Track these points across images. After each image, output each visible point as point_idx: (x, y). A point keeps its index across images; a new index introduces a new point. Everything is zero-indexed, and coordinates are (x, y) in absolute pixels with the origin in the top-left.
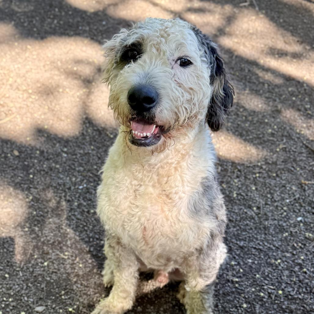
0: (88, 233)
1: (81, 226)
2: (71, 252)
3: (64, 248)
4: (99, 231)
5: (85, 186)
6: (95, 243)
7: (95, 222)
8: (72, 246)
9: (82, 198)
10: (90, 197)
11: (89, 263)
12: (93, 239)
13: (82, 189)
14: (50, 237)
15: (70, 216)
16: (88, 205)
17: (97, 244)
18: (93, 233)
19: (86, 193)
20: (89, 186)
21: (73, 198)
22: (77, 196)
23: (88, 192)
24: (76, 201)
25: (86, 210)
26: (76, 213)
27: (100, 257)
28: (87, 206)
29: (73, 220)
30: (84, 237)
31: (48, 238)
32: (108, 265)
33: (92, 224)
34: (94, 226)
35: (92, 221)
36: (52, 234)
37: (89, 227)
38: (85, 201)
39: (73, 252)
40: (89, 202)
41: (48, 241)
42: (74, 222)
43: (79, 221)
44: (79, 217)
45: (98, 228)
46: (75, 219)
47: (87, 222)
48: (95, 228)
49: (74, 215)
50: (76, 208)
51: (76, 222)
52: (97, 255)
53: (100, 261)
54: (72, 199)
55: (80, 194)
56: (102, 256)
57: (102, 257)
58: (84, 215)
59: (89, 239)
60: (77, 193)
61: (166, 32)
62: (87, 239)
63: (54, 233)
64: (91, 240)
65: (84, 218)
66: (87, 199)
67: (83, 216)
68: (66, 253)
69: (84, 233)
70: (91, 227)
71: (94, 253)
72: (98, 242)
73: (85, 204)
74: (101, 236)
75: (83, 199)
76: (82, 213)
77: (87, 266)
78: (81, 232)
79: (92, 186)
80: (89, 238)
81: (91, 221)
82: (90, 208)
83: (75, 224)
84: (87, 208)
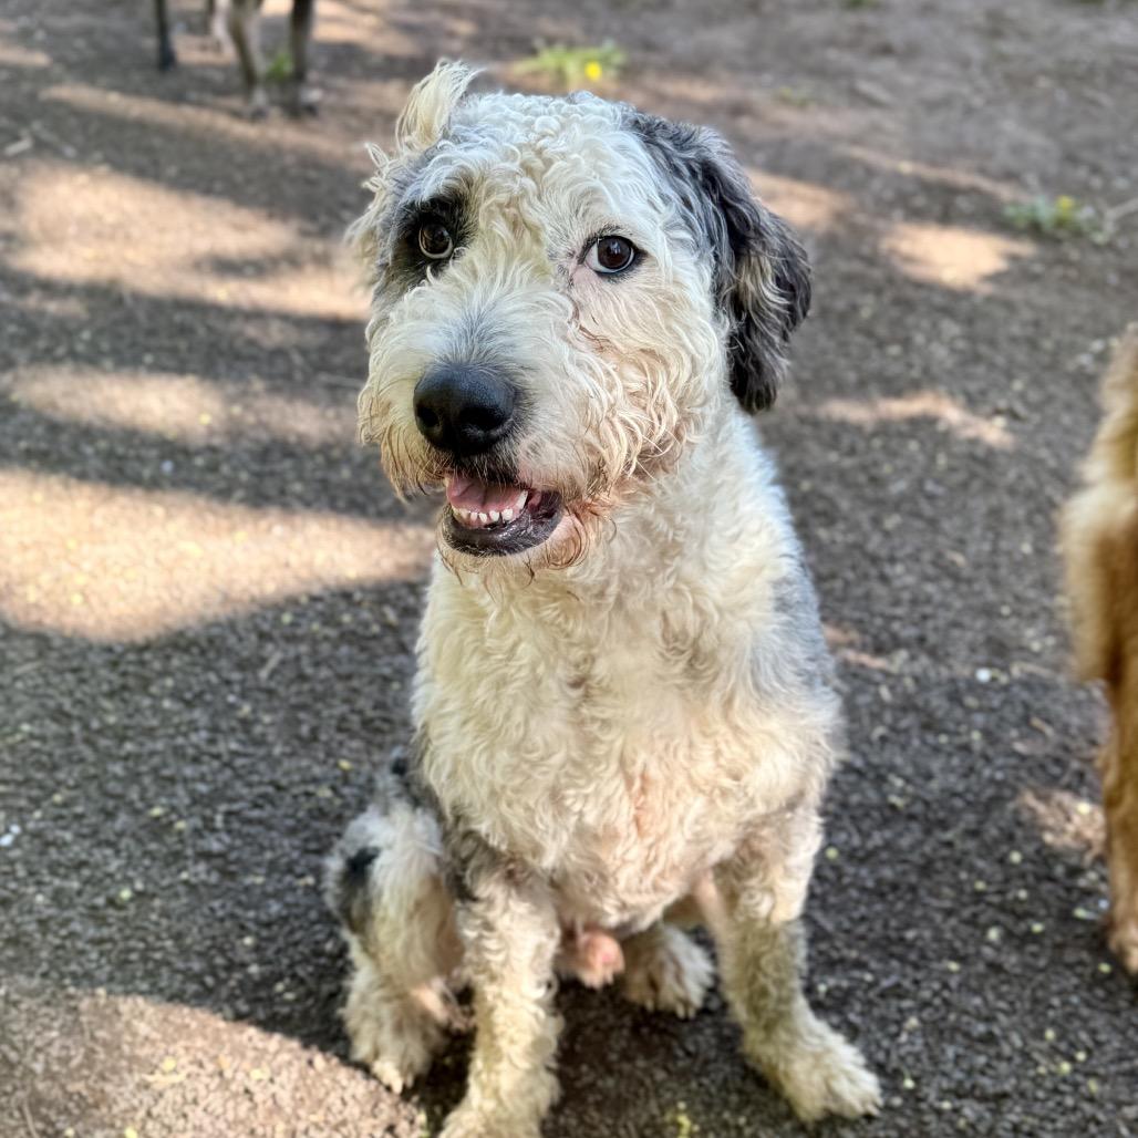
0: (180, 965)
1: (134, 956)
2: (181, 1052)
3: (144, 1052)
4: (208, 943)
5: (16, 829)
6: (232, 983)
7: (164, 922)
8: (164, 1034)
9: (45, 871)
10: (71, 855)
11: (277, 1053)
12: (214, 975)
13: (17, 843)
14: (57, 1044)
15: (58, 947)
16: (86, 882)
17: (241, 984)
18: (194, 957)
19: (43, 853)
20: (31, 826)
21: (13, 885)
22: (21, 872)
23: (48, 844)
24: (31, 890)
25: (100, 901)
26: (76, 927)
27: (288, 1018)
28: (89, 888)
29: (82, 952)
30: (176, 985)
31: (54, 1051)
32: (365, 1016)
33: (164, 935)
34: (178, 937)
35: (157, 924)
36: (54, 1034)
37: (162, 949)
38: (66, 877)
39: (187, 1049)
40: (86, 872)
41: (65, 1061)
42: (94, 956)
43: (108, 946)
44: (92, 932)
45: (199, 937)
46: (88, 947)
47: (140, 933)
48: (188, 941)
49: (73, 935)
50: (52, 911)
51: (102, 954)
52: (275, 1015)
53: (298, 1027)
54: (14, 891)
55: (26, 863)
56: (293, 1011)
57: (296, 1015)
58: (111, 920)
59: (203, 983)
60: (12, 862)
61: (539, 153)
62: (192, 988)
63: (56, 1024)
64: (209, 980)
65: (114, 929)
66: (67, 868)
67: (110, 925)
68: (169, 1064)
69: (165, 971)
70: (169, 943)
71: (261, 1014)
72: (238, 975)
73: (75, 885)
74: (230, 954)
75: (54, 873)
76: (94, 914)
77: (275, 1064)
78: (149, 975)
79: (42, 819)
80: (198, 978)
81: (152, 927)
82: (107, 888)
83: (103, 961)
84: (97, 895)
